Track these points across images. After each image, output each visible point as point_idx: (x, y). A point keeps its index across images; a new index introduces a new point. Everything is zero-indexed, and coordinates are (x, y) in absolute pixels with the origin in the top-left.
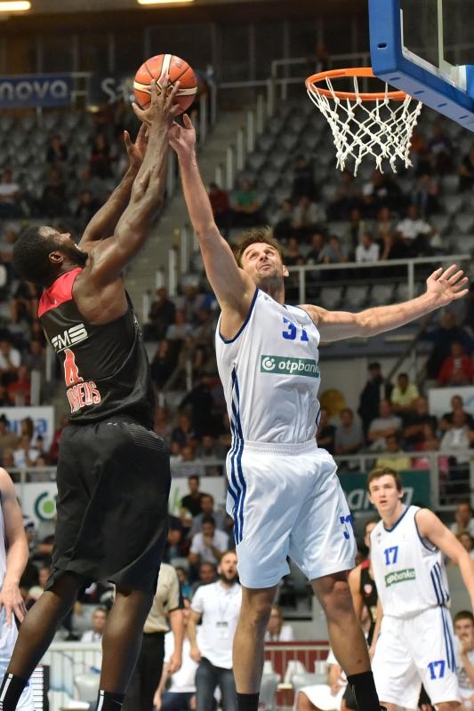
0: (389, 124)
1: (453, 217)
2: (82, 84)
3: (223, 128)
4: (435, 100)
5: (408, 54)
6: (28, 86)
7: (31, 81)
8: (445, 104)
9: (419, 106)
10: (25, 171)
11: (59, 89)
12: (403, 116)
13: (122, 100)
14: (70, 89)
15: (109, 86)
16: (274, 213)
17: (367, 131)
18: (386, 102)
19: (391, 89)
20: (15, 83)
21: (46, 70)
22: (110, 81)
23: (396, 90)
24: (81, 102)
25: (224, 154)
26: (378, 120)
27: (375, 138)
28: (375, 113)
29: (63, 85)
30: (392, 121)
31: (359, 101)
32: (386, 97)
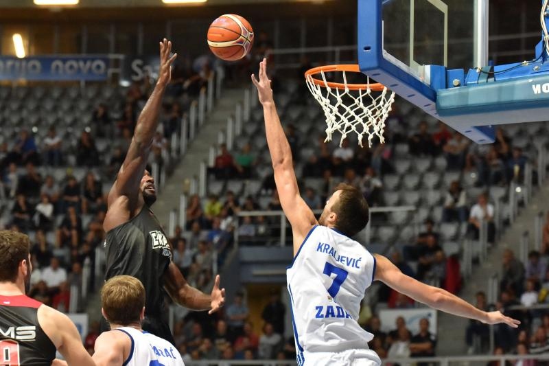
0: (370, 109)
1: (402, 177)
2: (116, 63)
3: (225, 102)
4: (406, 91)
5: (387, 55)
6: (74, 64)
7: (77, 60)
8: (413, 95)
9: (393, 95)
10: (70, 130)
11: (98, 67)
12: (382, 103)
13: (148, 77)
14: (108, 66)
15: (138, 66)
16: (263, 169)
17: (352, 113)
18: (369, 91)
19: (372, 81)
20: (64, 61)
21: (89, 51)
22: (138, 62)
23: (376, 82)
24: (115, 78)
25: (225, 122)
26: (361, 105)
27: (359, 119)
28: (359, 100)
29: (102, 64)
30: (373, 107)
31: (347, 90)
32: (369, 87)
